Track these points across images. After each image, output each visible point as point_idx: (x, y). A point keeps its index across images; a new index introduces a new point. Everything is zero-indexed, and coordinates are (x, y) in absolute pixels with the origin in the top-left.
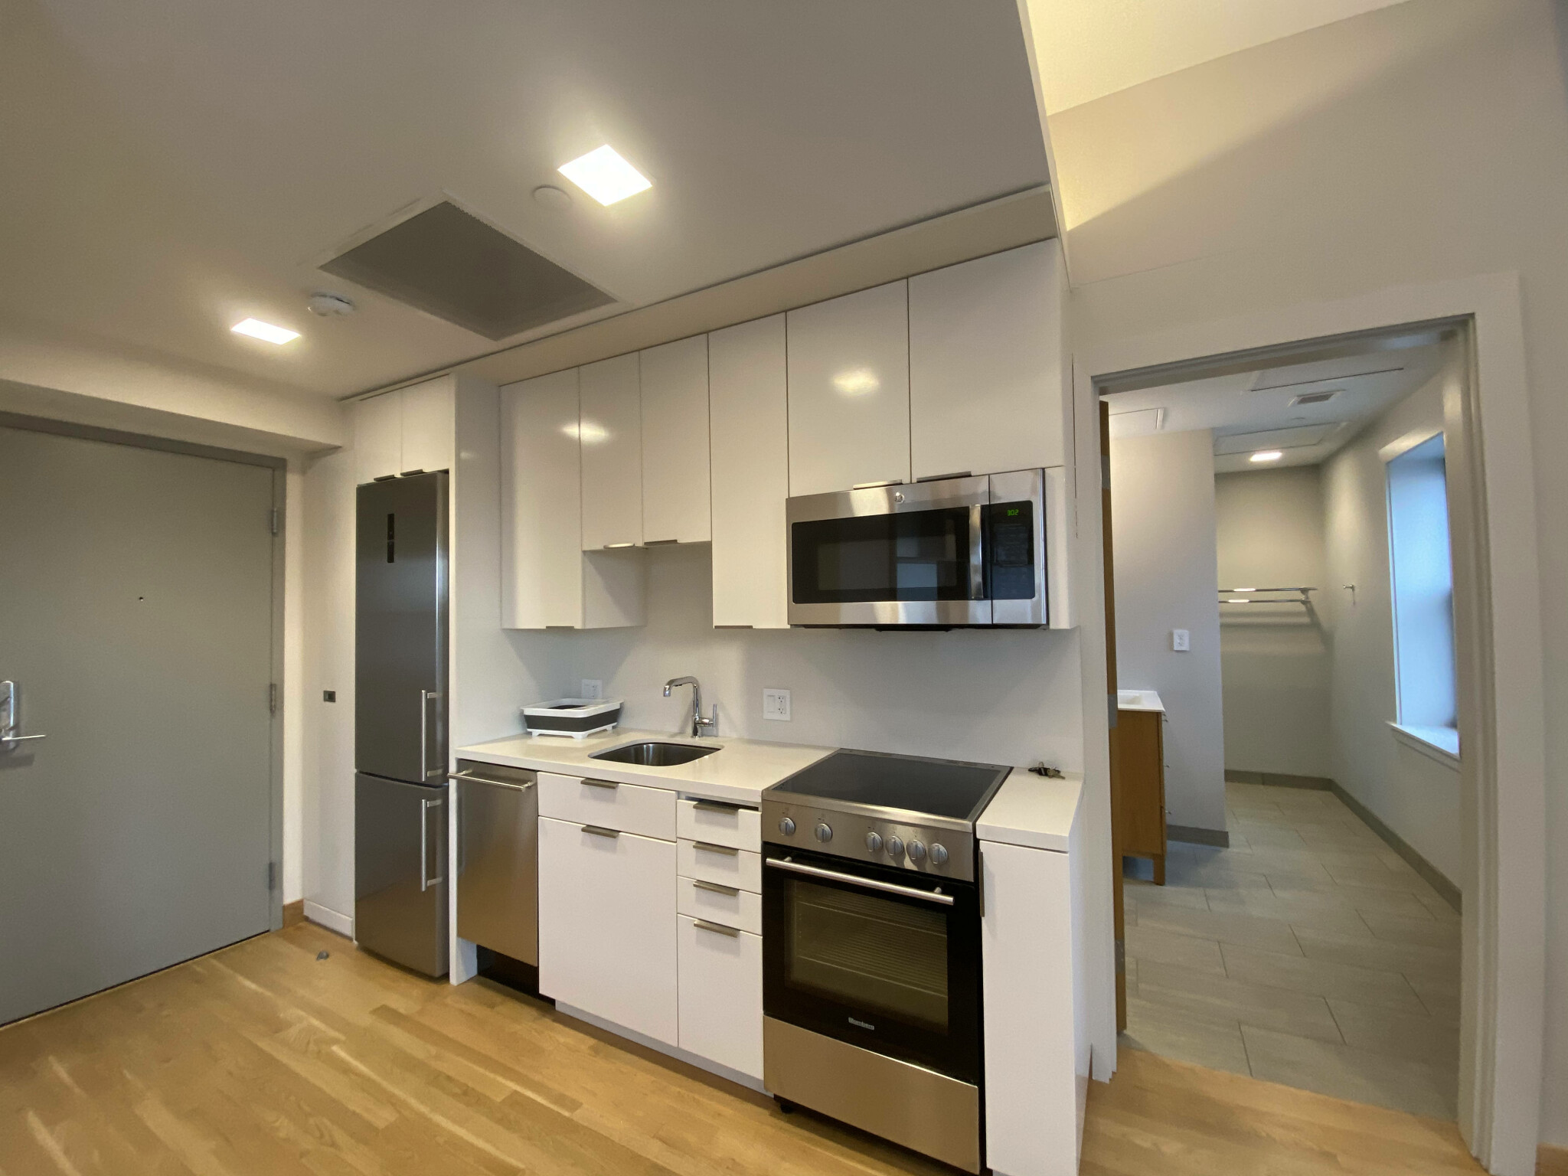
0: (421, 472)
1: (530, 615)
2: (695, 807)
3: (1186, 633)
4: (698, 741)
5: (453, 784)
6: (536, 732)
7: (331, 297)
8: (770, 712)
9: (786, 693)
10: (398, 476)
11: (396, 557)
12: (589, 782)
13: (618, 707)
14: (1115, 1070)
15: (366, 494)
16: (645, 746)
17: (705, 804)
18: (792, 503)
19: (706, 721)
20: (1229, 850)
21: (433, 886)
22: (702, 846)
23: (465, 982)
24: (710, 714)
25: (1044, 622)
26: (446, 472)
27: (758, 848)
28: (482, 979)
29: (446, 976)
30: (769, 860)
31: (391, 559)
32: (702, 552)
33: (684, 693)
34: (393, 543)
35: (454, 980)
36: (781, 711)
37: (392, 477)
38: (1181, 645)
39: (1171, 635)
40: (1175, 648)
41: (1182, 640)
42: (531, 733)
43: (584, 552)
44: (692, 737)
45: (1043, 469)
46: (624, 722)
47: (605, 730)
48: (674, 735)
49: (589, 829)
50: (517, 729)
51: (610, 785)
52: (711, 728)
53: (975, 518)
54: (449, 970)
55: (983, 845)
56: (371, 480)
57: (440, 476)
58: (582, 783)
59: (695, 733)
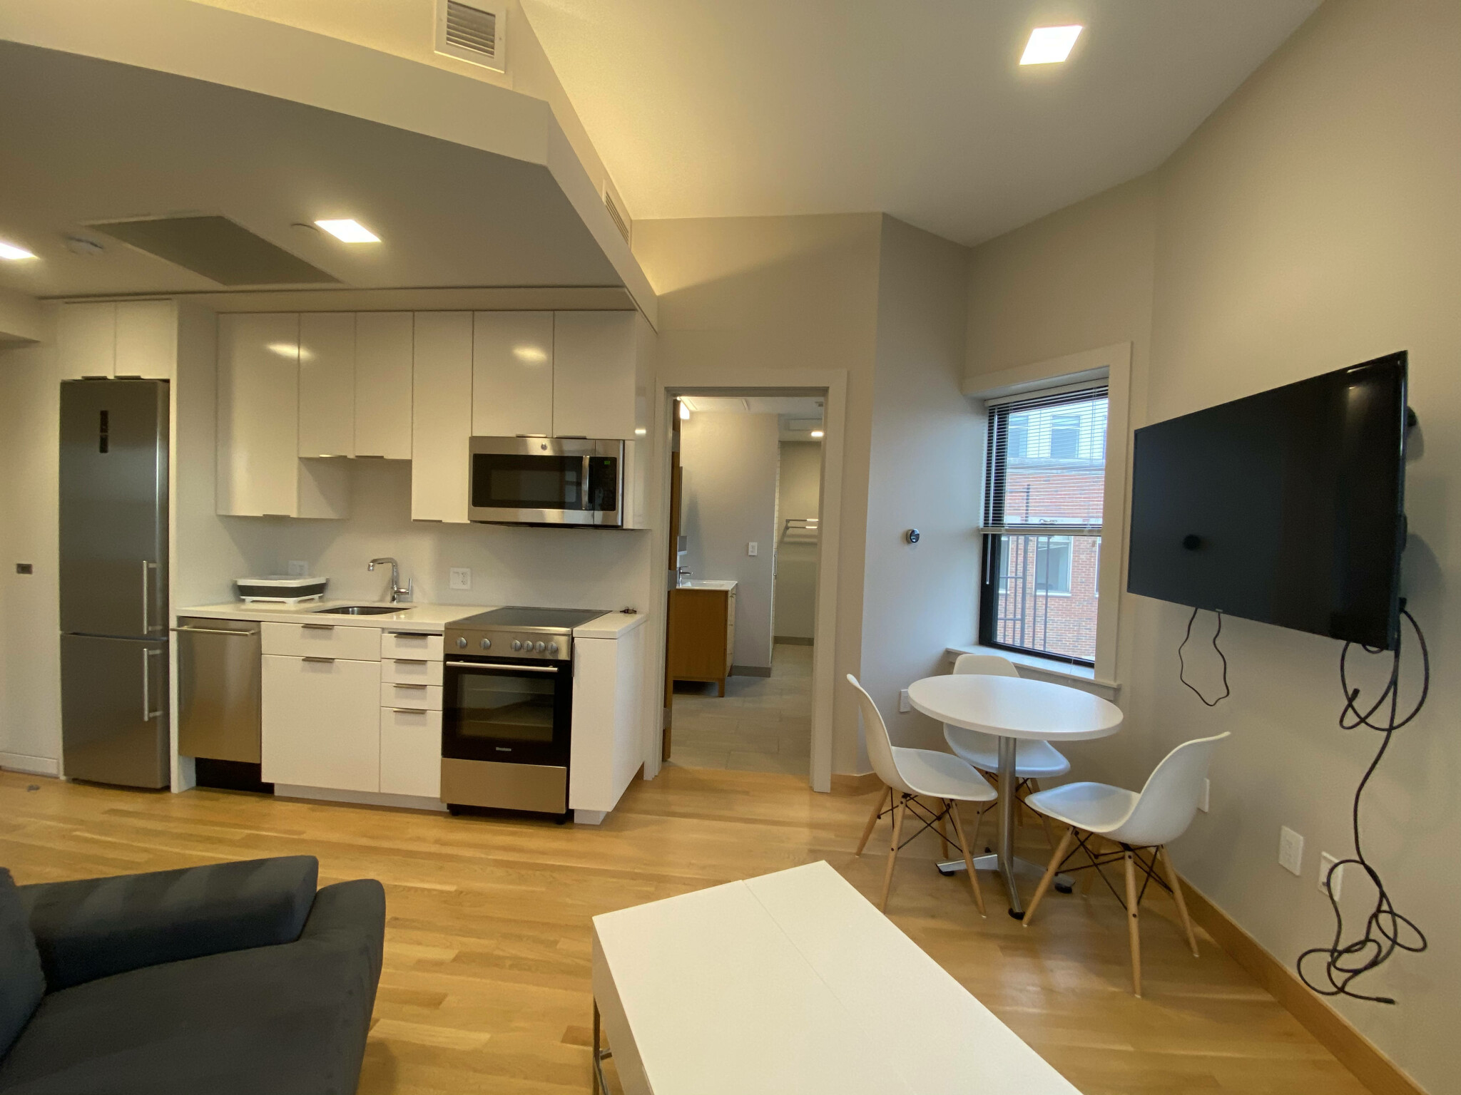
0: (138, 378)
1: (246, 504)
2: (395, 637)
3: (755, 544)
4: (395, 605)
5: (173, 637)
6: (249, 599)
7: (87, 242)
8: (456, 583)
9: (467, 570)
10: (111, 377)
11: (110, 448)
12: (307, 626)
13: (324, 582)
14: (657, 774)
15: (69, 389)
16: (350, 609)
17: (403, 635)
18: (473, 440)
19: (403, 590)
20: (769, 680)
21: (155, 718)
22: (399, 661)
23: (186, 791)
24: (406, 585)
25: (620, 524)
26: (167, 381)
27: (441, 657)
28: (200, 787)
29: (167, 788)
30: (448, 663)
31: (104, 449)
32: (405, 466)
33: (384, 571)
34: (107, 436)
35: (175, 788)
36: (463, 582)
37: (104, 378)
38: (752, 552)
39: (747, 545)
40: (750, 554)
41: (754, 548)
42: (244, 600)
43: (300, 458)
44: (391, 602)
45: (624, 441)
46: (328, 593)
47: (313, 599)
48: (374, 602)
49: (308, 659)
50: (229, 596)
51: (328, 628)
52: (407, 596)
53: (586, 462)
54: (170, 782)
55: (576, 640)
56: (79, 377)
57: (161, 386)
58: (303, 627)
59: (393, 599)
